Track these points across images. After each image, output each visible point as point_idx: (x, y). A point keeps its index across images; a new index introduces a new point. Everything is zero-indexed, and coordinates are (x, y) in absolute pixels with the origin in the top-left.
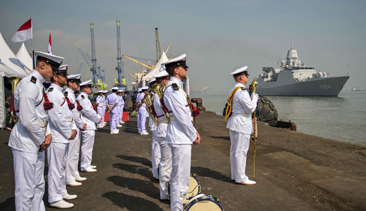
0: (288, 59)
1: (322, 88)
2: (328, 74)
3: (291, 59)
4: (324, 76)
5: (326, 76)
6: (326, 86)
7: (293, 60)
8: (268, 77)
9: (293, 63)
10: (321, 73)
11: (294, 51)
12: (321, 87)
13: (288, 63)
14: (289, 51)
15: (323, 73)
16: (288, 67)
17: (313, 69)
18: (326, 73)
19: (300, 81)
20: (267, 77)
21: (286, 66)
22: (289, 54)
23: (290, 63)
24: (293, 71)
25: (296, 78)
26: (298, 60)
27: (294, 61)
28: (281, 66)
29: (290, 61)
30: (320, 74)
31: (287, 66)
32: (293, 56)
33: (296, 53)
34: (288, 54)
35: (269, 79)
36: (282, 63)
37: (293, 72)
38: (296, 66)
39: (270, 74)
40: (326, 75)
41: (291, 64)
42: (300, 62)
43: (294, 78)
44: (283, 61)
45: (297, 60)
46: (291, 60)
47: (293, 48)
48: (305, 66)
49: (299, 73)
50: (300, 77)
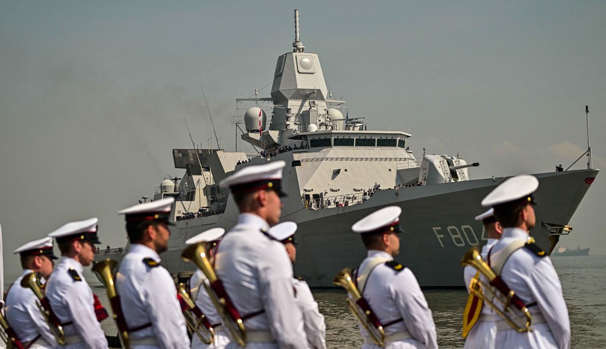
0: (278, 98)
1: (447, 240)
2: (476, 165)
3: (295, 97)
4: (454, 174)
5: (464, 175)
6: (467, 230)
7: (299, 102)
8: (194, 193)
9: (304, 119)
10: (437, 161)
11: (306, 60)
12: (439, 236)
13: (279, 120)
14: (282, 61)
15: (450, 163)
16: (276, 139)
17: (402, 144)
18: (463, 163)
19: (333, 206)
20: (190, 197)
21: (267, 137)
22: (281, 75)
23: (287, 118)
24: (296, 157)
25: (311, 194)
26: (330, 105)
27: (306, 107)
28: (245, 137)
29: (288, 110)
30: (432, 165)
31: (275, 135)
32: (303, 83)
33: (317, 68)
34: (278, 75)
35: (201, 201)
36: (249, 120)
37: (298, 163)
38: (314, 128)
39: (204, 179)
40: (465, 170)
41: (293, 125)
42: (337, 114)
43: (302, 193)
44: (256, 111)
45: (321, 106)
46: (294, 105)
47: (300, 46)
48: (357, 130)
49: (327, 167)
50: (334, 184)
